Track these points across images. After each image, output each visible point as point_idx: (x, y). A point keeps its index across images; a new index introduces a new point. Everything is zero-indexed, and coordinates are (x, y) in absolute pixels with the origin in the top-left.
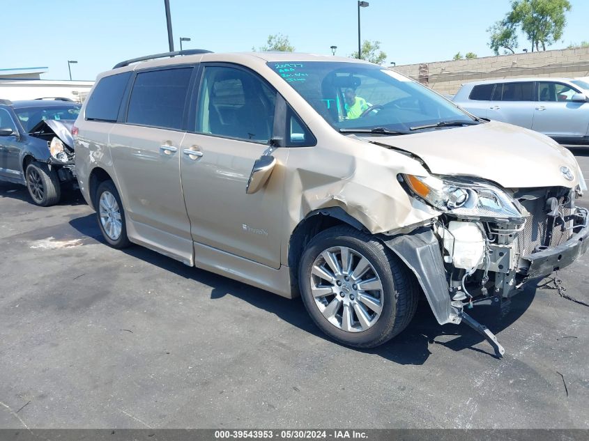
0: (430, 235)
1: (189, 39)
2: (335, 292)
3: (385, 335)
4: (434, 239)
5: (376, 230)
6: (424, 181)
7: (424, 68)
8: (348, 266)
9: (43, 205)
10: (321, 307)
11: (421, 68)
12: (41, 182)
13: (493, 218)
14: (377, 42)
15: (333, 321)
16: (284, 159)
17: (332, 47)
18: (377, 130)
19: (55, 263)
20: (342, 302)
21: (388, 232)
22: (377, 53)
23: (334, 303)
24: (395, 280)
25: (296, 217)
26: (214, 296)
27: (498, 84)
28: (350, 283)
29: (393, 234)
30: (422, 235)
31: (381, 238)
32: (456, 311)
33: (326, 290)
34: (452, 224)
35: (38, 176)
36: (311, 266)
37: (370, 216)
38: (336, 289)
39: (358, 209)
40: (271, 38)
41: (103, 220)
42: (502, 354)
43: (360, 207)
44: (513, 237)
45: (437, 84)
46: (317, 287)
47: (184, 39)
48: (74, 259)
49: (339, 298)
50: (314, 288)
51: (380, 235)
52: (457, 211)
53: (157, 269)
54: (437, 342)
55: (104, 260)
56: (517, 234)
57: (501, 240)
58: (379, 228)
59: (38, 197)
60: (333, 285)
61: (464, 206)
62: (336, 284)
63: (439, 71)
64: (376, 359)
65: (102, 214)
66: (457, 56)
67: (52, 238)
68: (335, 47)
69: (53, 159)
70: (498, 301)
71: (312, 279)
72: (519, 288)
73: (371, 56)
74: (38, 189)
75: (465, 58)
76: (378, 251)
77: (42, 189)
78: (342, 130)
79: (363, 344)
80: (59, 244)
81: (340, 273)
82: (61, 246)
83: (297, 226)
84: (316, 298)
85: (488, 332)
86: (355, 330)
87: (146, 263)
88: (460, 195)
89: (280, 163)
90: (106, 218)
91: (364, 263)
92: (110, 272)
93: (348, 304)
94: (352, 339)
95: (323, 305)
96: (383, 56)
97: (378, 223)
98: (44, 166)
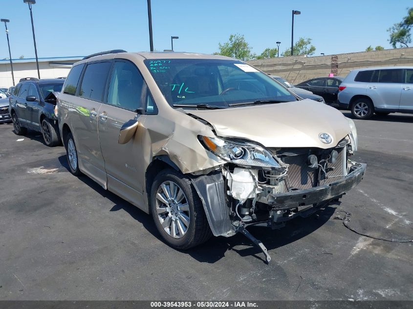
0: (220, 177)
1: (177, 38)
2: (167, 211)
3: (190, 241)
4: (222, 178)
5: (185, 171)
6: (213, 140)
7: (334, 58)
8: (174, 194)
9: (49, 146)
10: (162, 220)
11: (332, 58)
12: (49, 131)
13: (261, 167)
14: (310, 39)
15: (167, 230)
16: (143, 122)
17: (277, 43)
18: (201, 105)
19: (35, 183)
20: (171, 217)
21: (194, 173)
22: (309, 47)
23: (167, 218)
24: (195, 205)
25: (148, 161)
26: (113, 209)
27: (376, 70)
28: (175, 206)
29: (197, 174)
30: (214, 177)
31: (190, 176)
32: (235, 228)
33: (163, 209)
34: (236, 169)
35: (48, 127)
36: (156, 193)
37: (181, 162)
38: (168, 209)
39: (175, 156)
40: (232, 36)
41: (70, 156)
42: (269, 261)
43: (176, 155)
44: (278, 181)
45: (344, 69)
46: (160, 207)
47: (174, 38)
48: (47, 181)
49: (170, 215)
50: (158, 208)
51: (189, 174)
52: (238, 161)
53: (91, 190)
54: (234, 250)
55: (63, 183)
56: (282, 179)
57: (272, 182)
58: (187, 170)
59: (47, 140)
60: (167, 207)
61: (242, 158)
62: (168, 206)
63: (346, 60)
64: (187, 256)
65: (69, 153)
66: (369, 48)
67: (42, 167)
68: (280, 43)
69: (55, 116)
70: (270, 224)
71: (157, 201)
72: (291, 217)
73: (304, 49)
74: (47, 136)
75: (374, 50)
76: (187, 185)
77: (49, 135)
78: (174, 105)
79: (180, 246)
80: (45, 171)
81: (170, 199)
82: (45, 172)
83: (149, 166)
84: (159, 214)
85: (261, 245)
86: (178, 237)
87: (87, 186)
88: (238, 150)
89: (142, 125)
90: (71, 156)
91: (181, 192)
92: (61, 190)
93: (174, 220)
94: (174, 242)
95: (163, 219)
96: (313, 49)
97: (186, 167)
98: (51, 121)
